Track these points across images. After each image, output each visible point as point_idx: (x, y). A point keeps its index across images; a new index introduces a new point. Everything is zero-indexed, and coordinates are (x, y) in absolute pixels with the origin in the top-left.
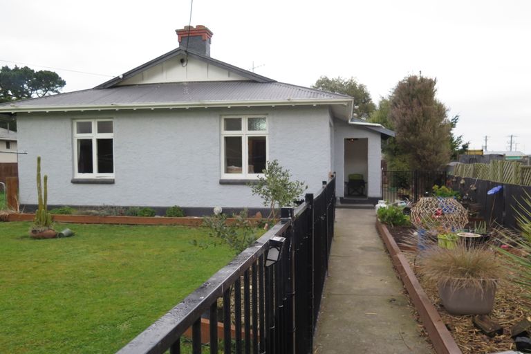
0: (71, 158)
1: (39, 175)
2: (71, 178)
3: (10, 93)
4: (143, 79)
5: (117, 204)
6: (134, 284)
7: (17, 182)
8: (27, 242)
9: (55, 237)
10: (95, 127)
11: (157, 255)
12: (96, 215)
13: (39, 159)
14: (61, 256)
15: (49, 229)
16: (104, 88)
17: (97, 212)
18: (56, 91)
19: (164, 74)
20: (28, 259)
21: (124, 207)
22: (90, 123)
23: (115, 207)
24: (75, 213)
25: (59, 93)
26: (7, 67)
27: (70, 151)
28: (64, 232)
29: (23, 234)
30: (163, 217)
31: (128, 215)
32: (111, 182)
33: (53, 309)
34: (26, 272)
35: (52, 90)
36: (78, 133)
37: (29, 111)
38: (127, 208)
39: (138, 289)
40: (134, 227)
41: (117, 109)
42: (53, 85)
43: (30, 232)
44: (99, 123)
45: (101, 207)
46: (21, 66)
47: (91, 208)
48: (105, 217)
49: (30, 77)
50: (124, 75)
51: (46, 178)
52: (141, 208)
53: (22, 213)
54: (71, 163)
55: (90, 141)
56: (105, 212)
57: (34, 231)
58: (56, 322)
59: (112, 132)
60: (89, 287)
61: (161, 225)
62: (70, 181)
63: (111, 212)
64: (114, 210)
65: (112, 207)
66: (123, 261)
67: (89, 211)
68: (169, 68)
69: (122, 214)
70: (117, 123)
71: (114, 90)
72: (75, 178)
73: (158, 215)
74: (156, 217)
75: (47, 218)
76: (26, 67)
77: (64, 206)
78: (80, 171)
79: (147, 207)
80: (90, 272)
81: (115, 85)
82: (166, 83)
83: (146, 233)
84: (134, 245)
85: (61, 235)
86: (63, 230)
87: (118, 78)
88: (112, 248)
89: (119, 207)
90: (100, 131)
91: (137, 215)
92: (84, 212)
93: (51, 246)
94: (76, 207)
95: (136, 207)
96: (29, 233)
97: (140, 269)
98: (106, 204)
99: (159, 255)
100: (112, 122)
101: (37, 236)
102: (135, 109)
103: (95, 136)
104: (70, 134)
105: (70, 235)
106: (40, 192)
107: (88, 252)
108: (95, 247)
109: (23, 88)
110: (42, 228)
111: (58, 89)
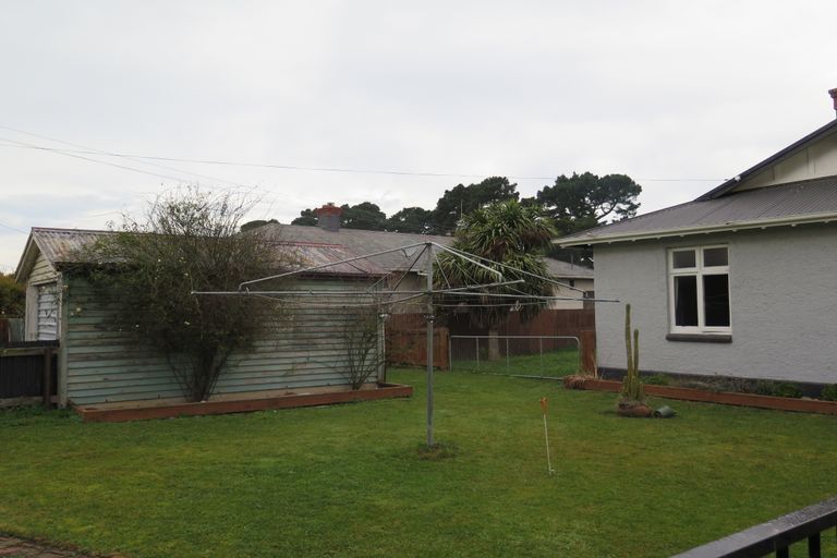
0: (665, 304)
1: (628, 329)
2: (666, 333)
3: (568, 211)
4: (774, 179)
5: (736, 375)
6: (779, 495)
7: (594, 336)
8: (614, 420)
9: (649, 416)
10: (700, 258)
11: (812, 460)
12: (705, 389)
13: (628, 307)
14: (664, 443)
15: (642, 405)
16: (711, 199)
17: (707, 385)
18: (628, 203)
19: (811, 166)
20: (621, 441)
21: (748, 380)
22: (693, 254)
23: (734, 379)
24: (672, 384)
25: (632, 204)
26: (563, 176)
27: (665, 294)
28: (661, 410)
29: (607, 408)
30: (816, 400)
31: (756, 392)
32: (726, 340)
33: (669, 509)
34: (624, 458)
35: (624, 202)
36: (675, 267)
37: (610, 241)
38: (753, 381)
39: (787, 504)
40: (768, 413)
41: (735, 230)
42: (624, 194)
43: (617, 405)
44: (705, 251)
45: (711, 377)
46: (580, 173)
47: (698, 378)
48: (719, 393)
49: (593, 187)
50: (742, 176)
51: (636, 334)
52: (776, 382)
53: (601, 380)
54: (666, 311)
55: (693, 279)
56: (717, 385)
57: (622, 406)
58: (677, 526)
59: (726, 264)
60: (711, 489)
61: (814, 413)
62: (664, 337)
63: (728, 386)
64: (731, 383)
65: (729, 379)
66: (757, 461)
67: (694, 383)
68: (819, 154)
69: (746, 391)
70: (733, 251)
71: (728, 199)
72: (672, 332)
73: (807, 396)
74: (804, 398)
75: (638, 389)
76: (588, 173)
77: (657, 373)
78: (679, 323)
79: (788, 382)
80: (709, 470)
81: (728, 192)
82: (815, 180)
83: (788, 423)
84: (770, 440)
85: (657, 415)
86: (660, 407)
87: (733, 182)
88: (736, 442)
89: (741, 379)
90: (708, 263)
91: (770, 394)
92: (686, 383)
93: (648, 429)
94: (675, 376)
95: (769, 381)
96: (616, 407)
97: (785, 476)
98: (719, 374)
99: (816, 459)
100: (726, 249)
101: (626, 412)
102: (763, 227)
103: (700, 271)
104: (664, 268)
105: (670, 415)
106: (629, 353)
107: (700, 442)
108: (711, 437)
109: (584, 203)
110: (632, 403)
111: (631, 198)
